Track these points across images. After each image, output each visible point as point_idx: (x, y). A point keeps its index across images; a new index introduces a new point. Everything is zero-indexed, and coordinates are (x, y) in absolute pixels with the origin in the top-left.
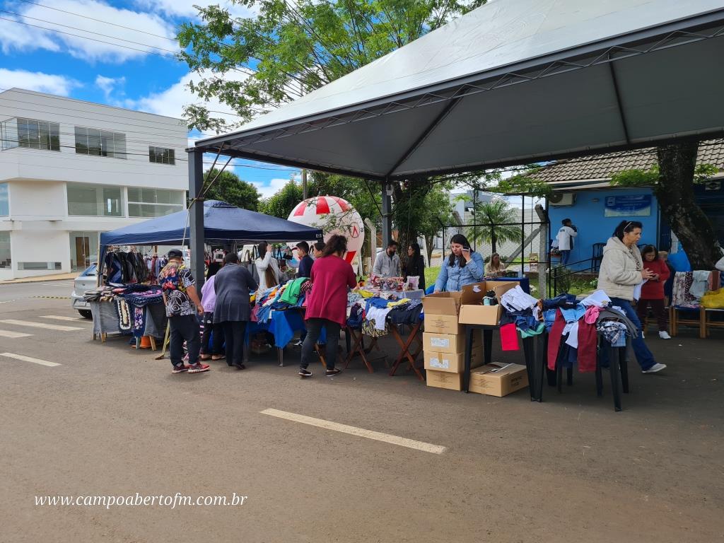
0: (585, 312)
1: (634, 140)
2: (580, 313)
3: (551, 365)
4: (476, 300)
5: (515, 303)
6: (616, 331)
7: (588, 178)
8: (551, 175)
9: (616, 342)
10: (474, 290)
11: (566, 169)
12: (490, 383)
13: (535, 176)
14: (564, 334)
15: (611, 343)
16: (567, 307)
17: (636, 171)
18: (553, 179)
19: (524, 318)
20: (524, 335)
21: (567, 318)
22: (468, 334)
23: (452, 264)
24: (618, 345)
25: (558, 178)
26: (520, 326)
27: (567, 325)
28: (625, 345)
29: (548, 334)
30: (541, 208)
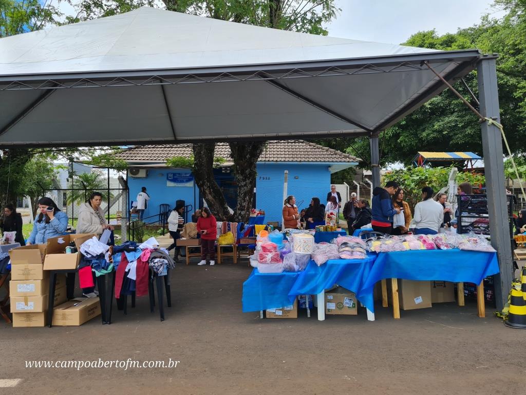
0: (141, 254)
1: (179, 138)
2: (138, 254)
3: (117, 295)
4: (60, 250)
5: (91, 250)
6: (161, 265)
7: (155, 160)
8: (131, 155)
9: (161, 273)
10: (59, 242)
11: (141, 152)
12: (70, 316)
13: (120, 155)
14: (127, 270)
15: (158, 274)
16: (129, 251)
17: (181, 158)
18: (133, 158)
19: (98, 261)
20: (98, 274)
21: (129, 259)
22: (52, 278)
23: (40, 221)
24: (163, 274)
25: (136, 158)
26: (95, 268)
27: (129, 264)
28: (166, 274)
29: (115, 271)
30: (122, 178)
